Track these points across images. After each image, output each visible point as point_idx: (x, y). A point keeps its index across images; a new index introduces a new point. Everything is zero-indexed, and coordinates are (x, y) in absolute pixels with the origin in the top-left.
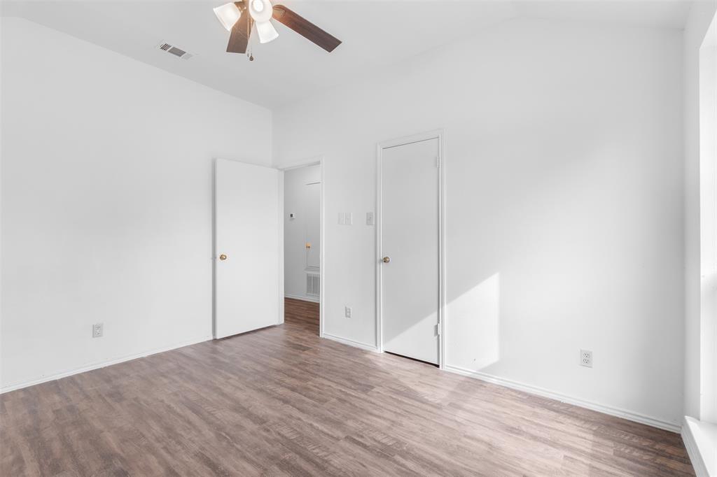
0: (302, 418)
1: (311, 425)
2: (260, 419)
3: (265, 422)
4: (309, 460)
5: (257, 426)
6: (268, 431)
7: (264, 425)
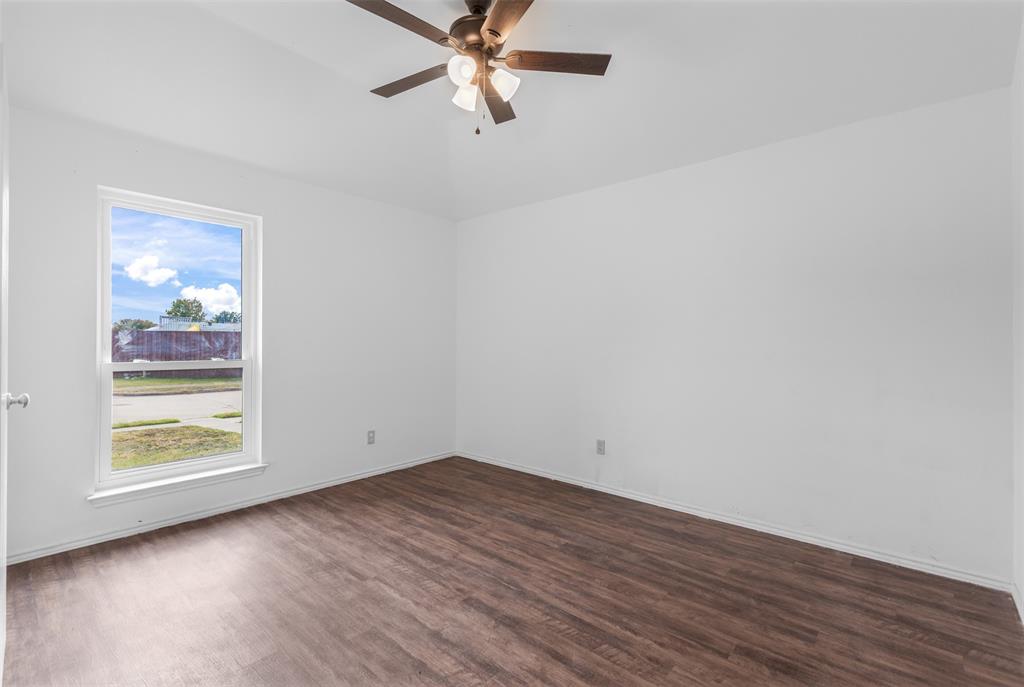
0: (413, 605)
1: (402, 596)
2: (472, 605)
3: (465, 601)
4: (414, 563)
5: (474, 595)
6: (458, 590)
7: (465, 597)
